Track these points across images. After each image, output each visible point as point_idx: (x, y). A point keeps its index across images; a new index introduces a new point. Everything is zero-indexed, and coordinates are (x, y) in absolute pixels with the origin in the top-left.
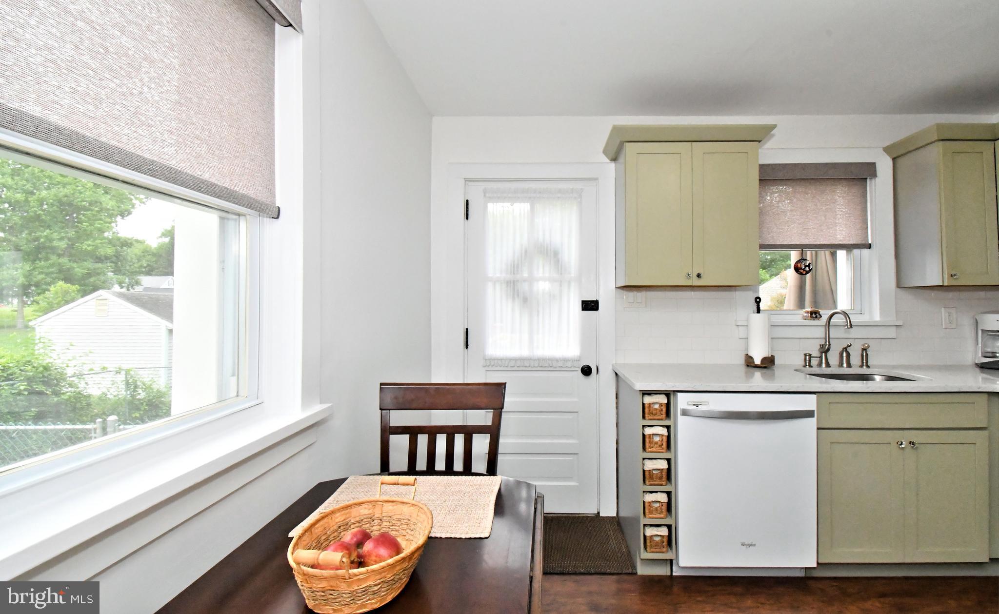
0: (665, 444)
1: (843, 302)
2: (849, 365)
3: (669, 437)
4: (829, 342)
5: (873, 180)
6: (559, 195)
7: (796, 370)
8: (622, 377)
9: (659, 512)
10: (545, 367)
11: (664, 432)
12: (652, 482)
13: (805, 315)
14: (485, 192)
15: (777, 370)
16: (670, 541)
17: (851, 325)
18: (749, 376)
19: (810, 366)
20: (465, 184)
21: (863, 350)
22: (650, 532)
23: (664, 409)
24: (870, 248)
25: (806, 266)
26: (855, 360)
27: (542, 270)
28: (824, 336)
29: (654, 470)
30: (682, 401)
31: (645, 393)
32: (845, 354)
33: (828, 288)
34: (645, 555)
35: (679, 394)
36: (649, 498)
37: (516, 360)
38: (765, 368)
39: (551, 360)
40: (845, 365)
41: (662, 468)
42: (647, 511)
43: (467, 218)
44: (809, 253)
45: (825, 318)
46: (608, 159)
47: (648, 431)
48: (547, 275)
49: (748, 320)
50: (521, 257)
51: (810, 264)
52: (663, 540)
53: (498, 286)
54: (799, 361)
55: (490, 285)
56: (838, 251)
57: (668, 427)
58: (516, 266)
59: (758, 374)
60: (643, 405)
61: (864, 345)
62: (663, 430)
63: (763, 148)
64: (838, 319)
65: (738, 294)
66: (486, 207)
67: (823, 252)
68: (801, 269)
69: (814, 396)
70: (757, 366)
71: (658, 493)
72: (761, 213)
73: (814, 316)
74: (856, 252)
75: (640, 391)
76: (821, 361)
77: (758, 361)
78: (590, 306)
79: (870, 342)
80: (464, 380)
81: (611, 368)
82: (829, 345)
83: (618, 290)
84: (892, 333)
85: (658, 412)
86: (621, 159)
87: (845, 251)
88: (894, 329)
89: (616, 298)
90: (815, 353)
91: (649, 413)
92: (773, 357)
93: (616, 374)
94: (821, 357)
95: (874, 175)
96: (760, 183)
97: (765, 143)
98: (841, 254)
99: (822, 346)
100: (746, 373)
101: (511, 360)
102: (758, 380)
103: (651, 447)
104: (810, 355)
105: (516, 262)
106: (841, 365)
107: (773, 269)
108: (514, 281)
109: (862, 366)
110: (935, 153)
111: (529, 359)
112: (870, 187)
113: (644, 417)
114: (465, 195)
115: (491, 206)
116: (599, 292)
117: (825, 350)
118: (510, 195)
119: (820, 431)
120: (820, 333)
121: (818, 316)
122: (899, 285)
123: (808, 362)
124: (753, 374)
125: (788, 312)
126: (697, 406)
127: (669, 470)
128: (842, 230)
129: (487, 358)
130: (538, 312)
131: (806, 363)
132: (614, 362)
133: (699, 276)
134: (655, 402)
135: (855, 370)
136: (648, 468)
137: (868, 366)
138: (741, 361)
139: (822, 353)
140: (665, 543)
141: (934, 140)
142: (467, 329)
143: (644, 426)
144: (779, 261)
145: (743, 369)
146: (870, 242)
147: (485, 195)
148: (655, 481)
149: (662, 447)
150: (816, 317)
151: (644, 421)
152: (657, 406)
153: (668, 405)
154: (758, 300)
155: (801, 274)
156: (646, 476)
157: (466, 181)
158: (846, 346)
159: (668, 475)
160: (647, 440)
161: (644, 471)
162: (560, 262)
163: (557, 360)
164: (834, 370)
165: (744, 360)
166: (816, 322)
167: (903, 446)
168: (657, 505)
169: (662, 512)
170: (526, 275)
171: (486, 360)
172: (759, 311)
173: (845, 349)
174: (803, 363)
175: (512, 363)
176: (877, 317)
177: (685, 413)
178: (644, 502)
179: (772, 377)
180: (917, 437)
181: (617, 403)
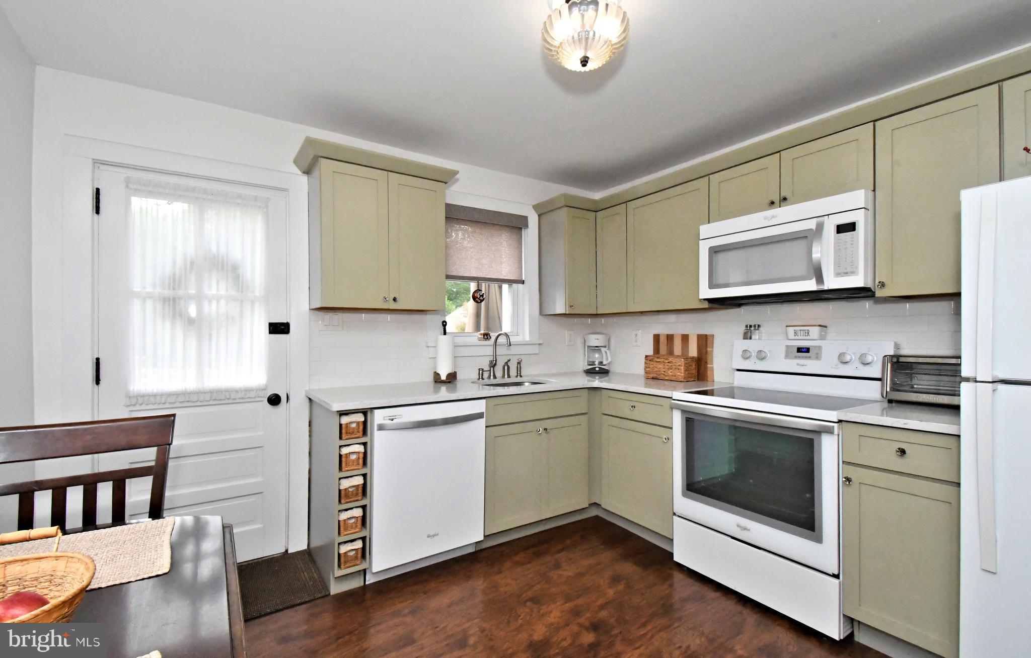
0: (361, 461)
1: (506, 327)
2: (509, 376)
3: (365, 453)
4: (496, 358)
5: (526, 230)
6: (239, 201)
7: (473, 382)
8: (318, 401)
9: (354, 527)
10: (221, 400)
11: (361, 449)
12: (348, 500)
13: (480, 336)
14: (128, 182)
15: (459, 384)
16: (364, 553)
17: (510, 343)
18: (436, 391)
19: (483, 379)
20: (94, 166)
21: (518, 363)
22: (344, 549)
23: (361, 427)
24: (523, 283)
25: (480, 296)
26: (513, 372)
27: (215, 286)
28: (492, 354)
29: (350, 487)
30: (379, 417)
31: (342, 414)
32: (506, 368)
33: (497, 316)
34: (339, 573)
35: (376, 411)
36: (344, 516)
37: (177, 394)
38: (449, 382)
39: (228, 391)
40: (506, 376)
41: (358, 484)
42: (342, 529)
43: (98, 211)
44: (483, 284)
45: (493, 338)
46: (300, 170)
47: (345, 451)
48: (223, 292)
49: (436, 341)
50: (186, 269)
51: (483, 294)
52: (357, 553)
53: (149, 304)
54: (475, 376)
55: (136, 305)
56: (503, 285)
57: (365, 444)
58: (177, 282)
59: (443, 388)
60: (341, 425)
61: (518, 360)
62: (359, 448)
63: (450, 189)
64: (502, 340)
65: (428, 317)
66: (128, 204)
67: (493, 285)
68: (478, 298)
69: (484, 401)
70: (443, 382)
71: (354, 509)
72: (447, 247)
73: (486, 337)
74: (515, 285)
75: (338, 411)
76: (490, 373)
77: (443, 377)
78: (279, 328)
79: (522, 357)
80: (93, 416)
81: (303, 395)
82: (496, 360)
83: (312, 311)
84: (535, 349)
85: (356, 431)
86: (316, 173)
87: (507, 285)
88: (537, 346)
89: (310, 321)
90: (486, 368)
91: (347, 433)
92: (455, 373)
93: (310, 399)
94: (490, 371)
95: (527, 226)
96: (446, 219)
97: (451, 185)
98: (505, 287)
99: (491, 362)
100: (434, 388)
101: (169, 395)
102: (444, 393)
103: (347, 465)
104: (483, 370)
105: (177, 277)
106: (503, 376)
107: (458, 301)
108: (174, 299)
109: (517, 376)
110: (563, 215)
111: (198, 393)
112: (524, 235)
113: (341, 438)
114: (93, 180)
115: (137, 202)
116: (290, 315)
117: (493, 365)
118: (167, 191)
119: (488, 428)
120: (489, 351)
121: (489, 338)
122: (541, 314)
123: (481, 375)
124: (440, 388)
125: (469, 335)
126: (392, 420)
127: (365, 485)
128: (506, 268)
129: (131, 394)
130: (210, 335)
131: (479, 377)
132: (307, 388)
133: (395, 299)
134: (352, 421)
135: (513, 380)
136: (344, 486)
137: (521, 376)
138: (431, 378)
139: (491, 367)
140: (360, 555)
141: (561, 205)
142: (98, 359)
143: (341, 447)
144: (463, 293)
145: (432, 384)
146: (523, 279)
147: (127, 187)
148: (351, 498)
149: (358, 464)
150: (487, 338)
151: (342, 441)
152: (354, 425)
153: (365, 423)
154: (444, 323)
155: (477, 302)
156: (342, 495)
157: (95, 163)
158: (506, 361)
159: (364, 490)
160: (344, 459)
161: (340, 490)
162: (241, 279)
163: (237, 391)
164: (499, 380)
165: (433, 377)
166: (487, 342)
167: (540, 432)
168: (353, 520)
169: (356, 526)
170: (192, 291)
171: (130, 397)
172: (445, 333)
173: (507, 363)
174: (478, 377)
175: (172, 399)
176: (527, 338)
177: (381, 428)
178: (339, 521)
179: (454, 390)
180: (548, 424)
181: (310, 431)
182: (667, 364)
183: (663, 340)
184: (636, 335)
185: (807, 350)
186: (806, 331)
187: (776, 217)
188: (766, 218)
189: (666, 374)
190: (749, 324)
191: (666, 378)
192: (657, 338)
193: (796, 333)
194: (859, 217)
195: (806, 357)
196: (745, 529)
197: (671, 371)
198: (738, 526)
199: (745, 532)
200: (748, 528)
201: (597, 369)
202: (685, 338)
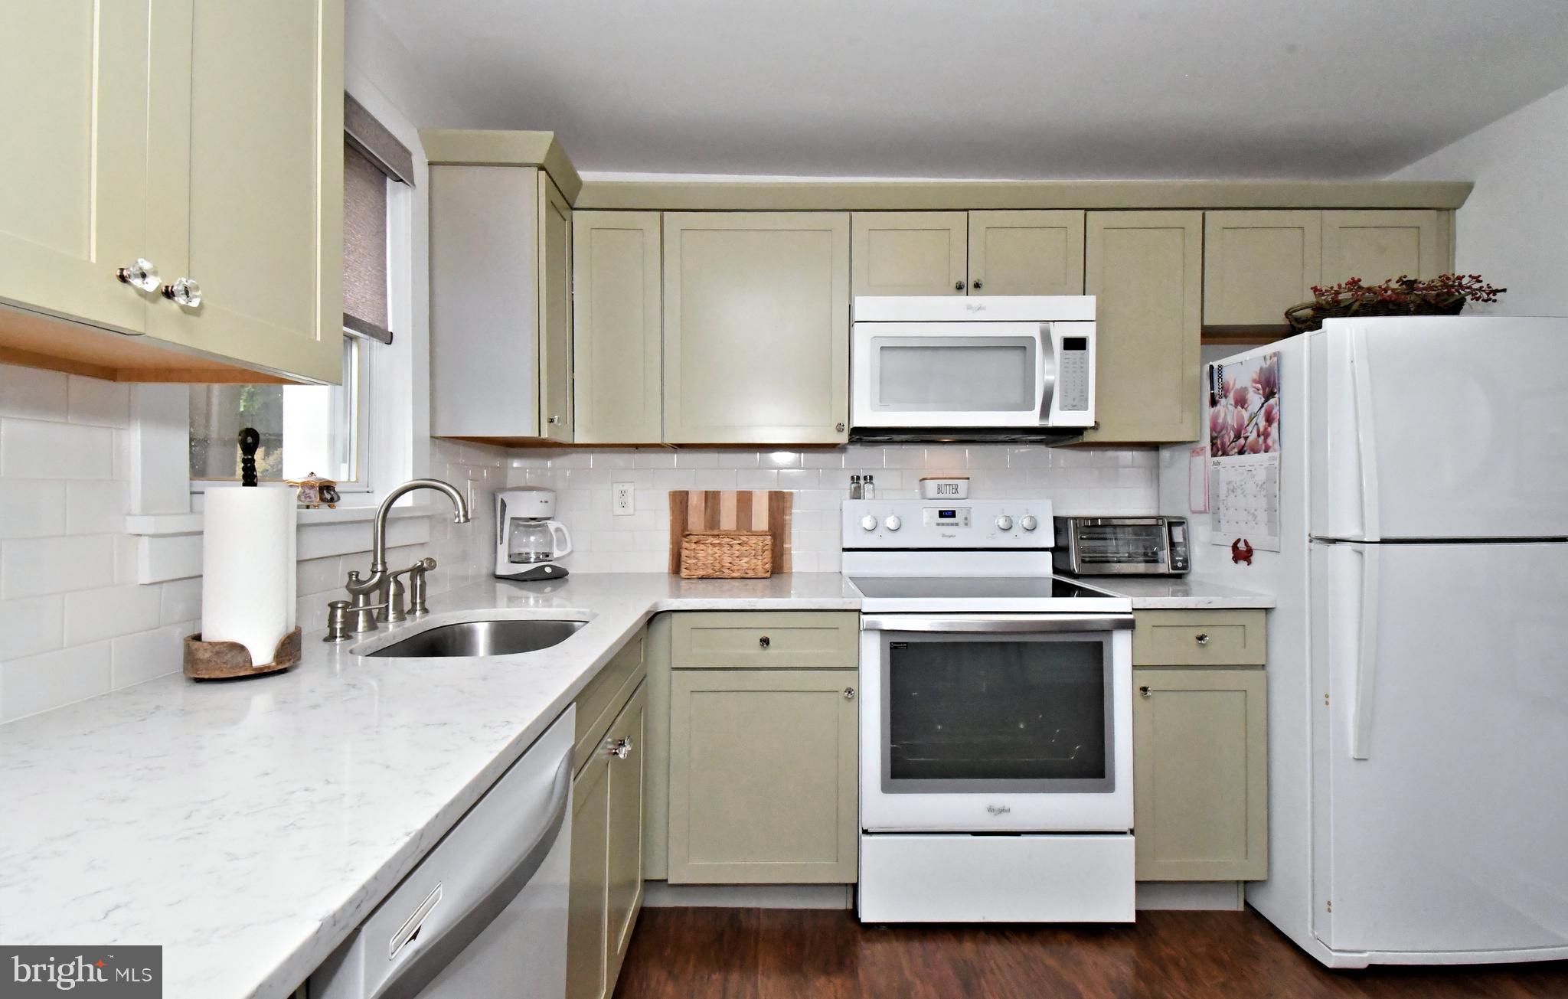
2: (401, 615)
4: (383, 563)
13: (307, 493)
21: (416, 574)
24: (392, 340)
32: (392, 591)
40: (392, 617)
73: (328, 496)
77: (264, 656)
82: (383, 571)
84: (423, 532)
109: (414, 611)
121: (334, 497)
122: (434, 435)
137: (425, 610)
139: (356, 594)
146: (390, 330)
150: (330, 500)
154: (250, 440)
172: (250, 478)
173: (395, 576)
182: (738, 547)
183: (695, 502)
184: (623, 493)
185: (952, 514)
186: (954, 487)
187: (984, 309)
188: (969, 307)
189: (735, 568)
190: (855, 475)
191: (735, 575)
192: (680, 501)
193: (939, 489)
194: (1088, 331)
195: (952, 524)
196: (1002, 811)
197: (746, 560)
198: (991, 810)
199: (1004, 815)
200: (1006, 808)
201: (548, 570)
202: (744, 500)
